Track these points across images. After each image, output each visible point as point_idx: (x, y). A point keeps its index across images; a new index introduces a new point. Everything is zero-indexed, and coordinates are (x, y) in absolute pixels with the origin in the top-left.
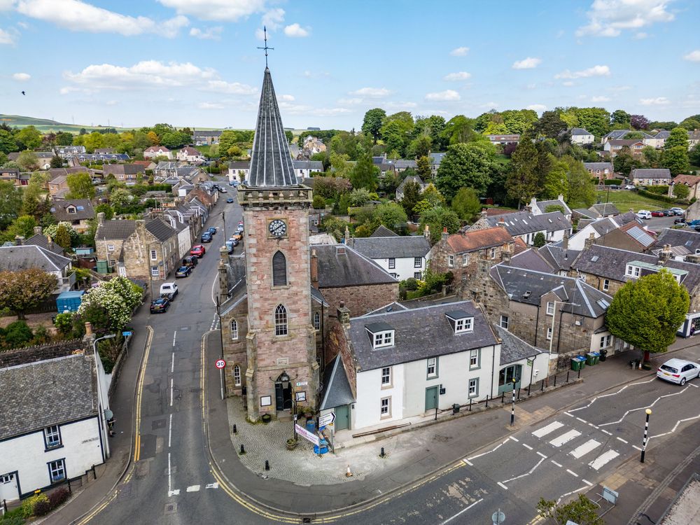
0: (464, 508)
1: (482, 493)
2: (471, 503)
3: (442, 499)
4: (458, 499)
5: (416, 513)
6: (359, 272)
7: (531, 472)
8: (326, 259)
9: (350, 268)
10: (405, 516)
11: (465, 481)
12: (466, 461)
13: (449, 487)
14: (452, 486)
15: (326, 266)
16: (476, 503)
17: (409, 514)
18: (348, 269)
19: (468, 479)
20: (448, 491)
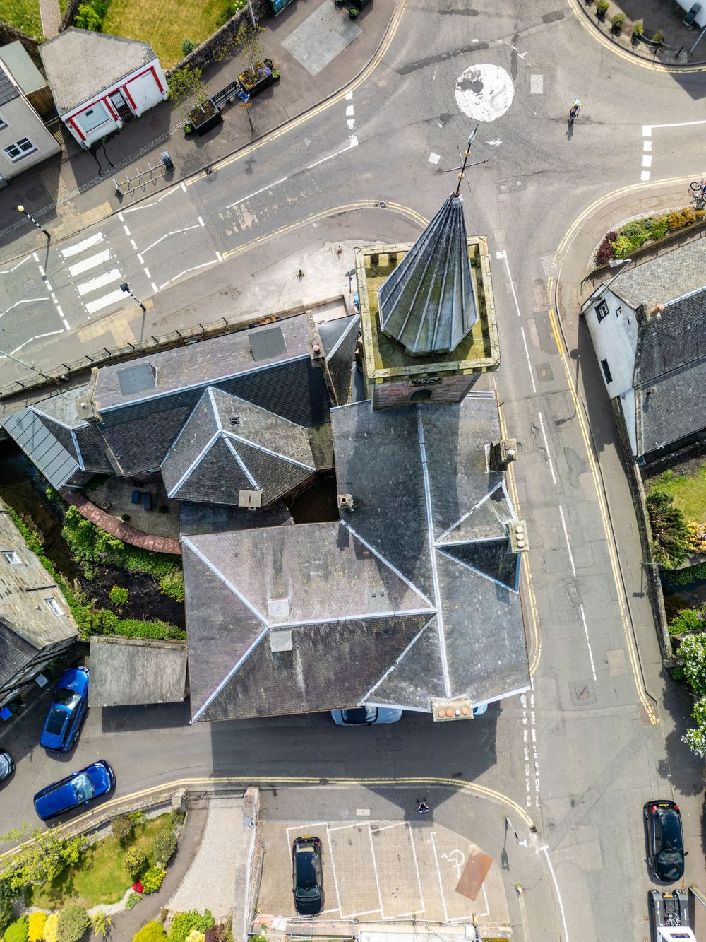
0: (247, 200)
1: (225, 214)
2: (239, 205)
3: (262, 213)
4: (248, 211)
5: (289, 200)
6: (254, 556)
7: (166, 236)
8: (314, 585)
9: (270, 564)
10: (300, 198)
11: (233, 231)
12: (221, 257)
13: (250, 226)
14: (247, 227)
15: (317, 568)
16: (234, 204)
17: (296, 199)
18: (275, 562)
19: (229, 233)
20: (253, 221)
